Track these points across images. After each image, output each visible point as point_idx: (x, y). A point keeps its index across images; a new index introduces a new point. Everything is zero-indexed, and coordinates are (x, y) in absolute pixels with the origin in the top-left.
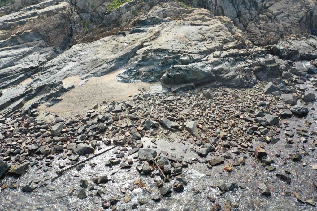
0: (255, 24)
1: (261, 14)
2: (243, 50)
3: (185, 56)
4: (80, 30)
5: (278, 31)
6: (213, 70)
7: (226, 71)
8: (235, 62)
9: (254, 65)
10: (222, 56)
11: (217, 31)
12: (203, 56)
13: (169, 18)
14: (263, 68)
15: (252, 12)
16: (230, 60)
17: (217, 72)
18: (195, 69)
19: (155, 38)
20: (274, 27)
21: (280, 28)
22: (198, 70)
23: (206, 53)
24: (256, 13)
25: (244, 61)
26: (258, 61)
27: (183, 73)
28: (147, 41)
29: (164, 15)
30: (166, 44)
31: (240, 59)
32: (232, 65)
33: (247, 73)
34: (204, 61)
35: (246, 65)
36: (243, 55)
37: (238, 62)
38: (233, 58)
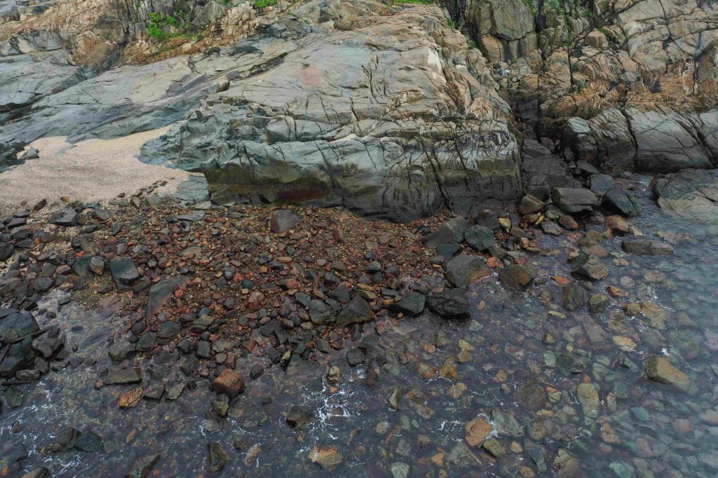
0: (570, 55)
1: (596, 29)
2: (445, 123)
3: (279, 122)
4: (142, 35)
5: (616, 81)
6: (329, 165)
7: (361, 171)
8: (400, 153)
9: (449, 165)
10: (373, 134)
11: (408, 69)
12: (330, 127)
13: (331, 23)
14: (468, 178)
15: (574, 21)
16: (386, 147)
17: (336, 171)
18: (279, 157)
19: (261, 72)
20: (611, 69)
21: (627, 73)
22: (287, 160)
23: (341, 120)
24: (584, 24)
25: (429, 154)
26: (462, 158)
27: (247, 162)
28: (241, 75)
29: (321, 15)
30: (259, 88)
31: (421, 146)
32: (387, 159)
33: (414, 183)
34: (323, 139)
35: (419, 164)
36: (437, 137)
37: (408, 154)
38: (397, 142)
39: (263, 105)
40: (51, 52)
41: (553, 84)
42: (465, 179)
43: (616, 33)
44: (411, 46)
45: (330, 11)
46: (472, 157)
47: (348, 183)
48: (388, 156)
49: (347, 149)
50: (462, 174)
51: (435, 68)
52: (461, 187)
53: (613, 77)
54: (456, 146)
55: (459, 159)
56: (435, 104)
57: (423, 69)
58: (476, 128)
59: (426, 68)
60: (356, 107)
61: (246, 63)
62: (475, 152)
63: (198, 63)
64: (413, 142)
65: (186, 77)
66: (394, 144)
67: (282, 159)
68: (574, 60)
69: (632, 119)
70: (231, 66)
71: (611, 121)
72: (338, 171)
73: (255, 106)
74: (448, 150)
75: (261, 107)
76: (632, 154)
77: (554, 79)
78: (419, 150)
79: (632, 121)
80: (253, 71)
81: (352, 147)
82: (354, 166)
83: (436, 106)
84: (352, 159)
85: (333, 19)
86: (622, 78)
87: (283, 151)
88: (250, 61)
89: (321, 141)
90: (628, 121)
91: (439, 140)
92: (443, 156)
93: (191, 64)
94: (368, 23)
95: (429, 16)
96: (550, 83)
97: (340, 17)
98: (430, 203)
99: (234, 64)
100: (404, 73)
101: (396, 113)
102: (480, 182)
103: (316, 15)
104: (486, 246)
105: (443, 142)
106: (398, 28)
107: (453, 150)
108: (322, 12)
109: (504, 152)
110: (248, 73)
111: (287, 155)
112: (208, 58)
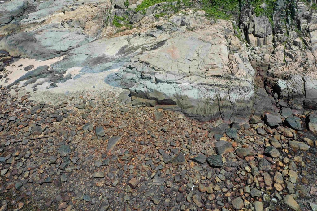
0: (286, 48)
1: (299, 37)
2: (225, 80)
3: (160, 74)
4: (110, 24)
5: (304, 63)
6: (177, 95)
7: (189, 98)
8: (205, 92)
9: (224, 99)
10: (196, 82)
11: (214, 54)
12: (179, 78)
13: (185, 27)
14: (231, 106)
15: (290, 33)
16: (200, 89)
17: (179, 97)
18: (159, 90)
19: (155, 48)
20: (302, 58)
21: (309, 60)
22: (161, 91)
23: (184, 75)
24: (294, 35)
25: (217, 93)
26: (230, 97)
27: (147, 91)
28: (147, 48)
29: (182, 23)
30: (154, 58)
31: (214, 89)
32: (200, 94)
33: (209, 106)
34: (176, 83)
35: (212, 98)
36: (221, 86)
37: (208, 92)
38: (205, 88)
39: (154, 66)
40: (76, 29)
41: (276, 61)
42: (230, 106)
43: (308, 41)
44: (217, 43)
45: (185, 22)
46: (234, 97)
47: (184, 102)
48: (201, 93)
49: (185, 88)
50: (229, 104)
51: (224, 55)
52: (228, 109)
53: (302, 61)
54: (228, 91)
55: (228, 97)
56: (222, 71)
57: (220, 55)
58: (238, 84)
59: (221, 54)
60: (191, 70)
61: (149, 42)
62: (235, 95)
63: (131, 39)
64: (211, 88)
65: (126, 46)
66: (204, 88)
67: (160, 91)
68: (287, 51)
69: (306, 83)
70: (144, 43)
71: (297, 83)
72: (180, 97)
73: (152, 66)
74: (225, 92)
75: (154, 67)
76: (302, 99)
77: (277, 58)
78: (213, 91)
79: (306, 84)
80: (152, 48)
81: (187, 88)
82: (187, 96)
83: (223, 72)
84: (186, 93)
85: (187, 25)
86: (306, 62)
87: (161, 88)
88: (151, 42)
89: (175, 84)
90: (304, 83)
91: (222, 87)
92: (223, 95)
93: (128, 40)
94: (201, 28)
95: (226, 27)
96: (275, 60)
97: (190, 24)
98: (214, 115)
99: (145, 42)
100: (212, 56)
101: (206, 74)
102: (236, 108)
103: (180, 23)
104: (233, 137)
105: (223, 88)
106: (213, 32)
107: (227, 93)
108: (182, 21)
109: (247, 96)
110: (150, 48)
111: (161, 89)
112: (135, 37)
